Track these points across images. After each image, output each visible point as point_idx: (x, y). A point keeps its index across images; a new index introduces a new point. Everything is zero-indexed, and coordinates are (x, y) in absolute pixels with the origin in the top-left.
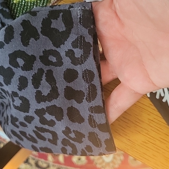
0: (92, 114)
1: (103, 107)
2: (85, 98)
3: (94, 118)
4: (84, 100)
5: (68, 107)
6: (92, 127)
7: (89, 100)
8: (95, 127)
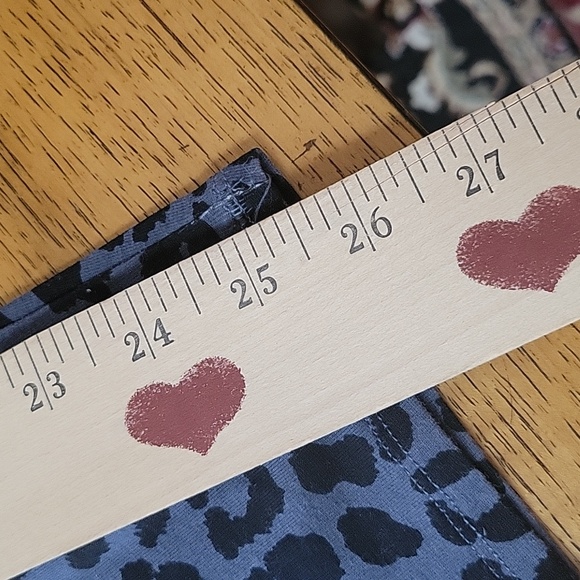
0: (435, 497)
1: (456, 448)
2: (376, 454)
3: (451, 505)
4: (381, 464)
5: (338, 517)
6: (463, 543)
7: (395, 453)
8: (472, 538)
